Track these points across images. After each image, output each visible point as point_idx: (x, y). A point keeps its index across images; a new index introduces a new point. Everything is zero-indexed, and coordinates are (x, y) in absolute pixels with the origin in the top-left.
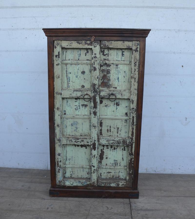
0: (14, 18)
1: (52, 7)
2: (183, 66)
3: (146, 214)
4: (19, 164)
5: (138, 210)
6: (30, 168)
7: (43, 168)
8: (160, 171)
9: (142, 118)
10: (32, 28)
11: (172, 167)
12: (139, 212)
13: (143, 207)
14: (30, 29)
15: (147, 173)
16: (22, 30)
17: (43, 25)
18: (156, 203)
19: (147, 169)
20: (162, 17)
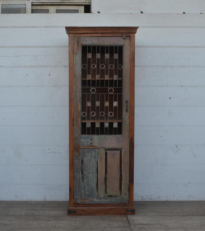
0: (16, 56)
1: (51, 47)
2: (170, 98)
3: (143, 227)
4: (16, 197)
5: (136, 225)
6: (28, 201)
7: (41, 200)
8: (155, 198)
9: (134, 146)
10: (32, 66)
11: (167, 194)
12: (137, 226)
13: (140, 222)
14: (31, 67)
15: (143, 200)
16: (23, 67)
17: (43, 63)
18: (152, 220)
19: (142, 197)
20: (150, 55)
